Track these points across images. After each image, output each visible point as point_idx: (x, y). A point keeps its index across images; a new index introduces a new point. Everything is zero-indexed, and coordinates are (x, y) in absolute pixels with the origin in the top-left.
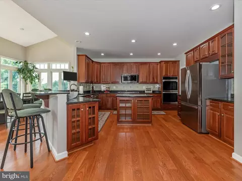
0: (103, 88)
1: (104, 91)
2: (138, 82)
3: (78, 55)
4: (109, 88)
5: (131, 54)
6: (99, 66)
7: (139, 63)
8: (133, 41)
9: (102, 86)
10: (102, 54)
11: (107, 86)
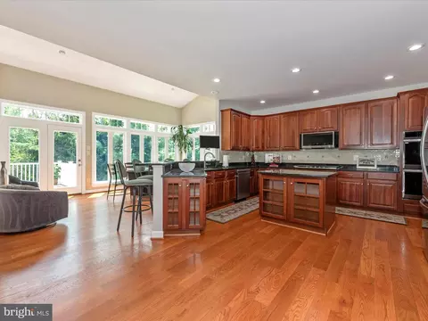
0: (269, 157)
1: (270, 164)
2: (337, 146)
3: (222, 111)
4: (278, 158)
5: (316, 92)
6: (261, 122)
7: (339, 105)
8: (296, 70)
9: (267, 155)
10: (263, 102)
11: (276, 154)
